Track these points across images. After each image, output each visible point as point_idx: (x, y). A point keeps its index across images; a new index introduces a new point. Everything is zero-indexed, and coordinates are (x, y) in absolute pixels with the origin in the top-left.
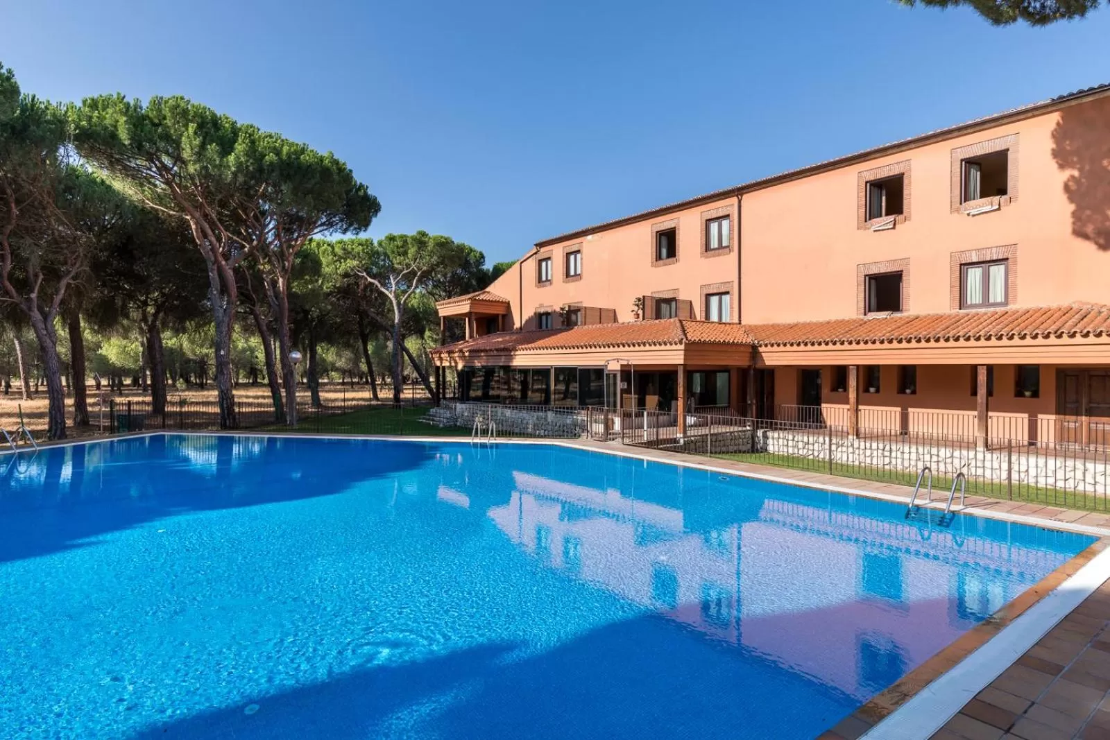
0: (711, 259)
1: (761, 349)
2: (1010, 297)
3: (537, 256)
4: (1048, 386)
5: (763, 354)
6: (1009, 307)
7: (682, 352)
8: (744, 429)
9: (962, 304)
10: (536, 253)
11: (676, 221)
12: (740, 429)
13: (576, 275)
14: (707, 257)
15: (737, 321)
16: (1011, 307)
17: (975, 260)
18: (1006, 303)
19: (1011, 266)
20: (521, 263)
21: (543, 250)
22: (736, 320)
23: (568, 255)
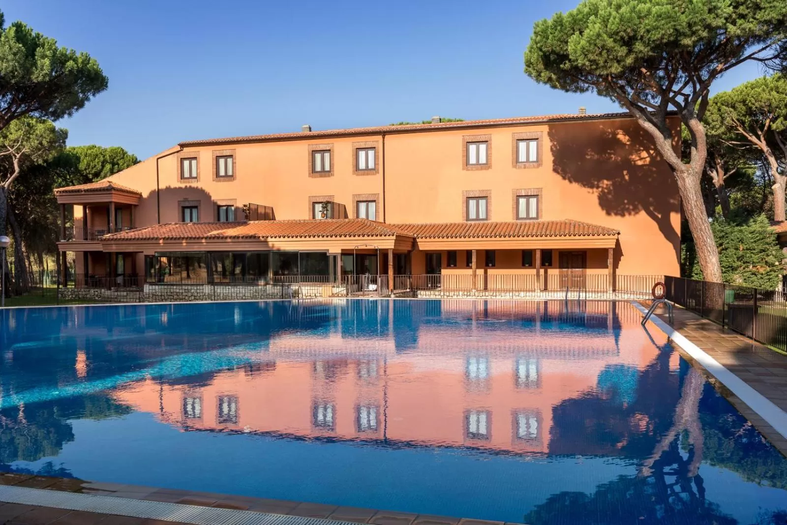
0: (361, 177)
1: (418, 240)
2: (540, 215)
3: (179, 154)
4: (555, 259)
5: (419, 243)
6: (539, 221)
7: (394, 241)
8: (405, 291)
9: (518, 218)
10: (178, 152)
11: (331, 145)
12: (402, 291)
13: (226, 176)
14: (358, 175)
15: (383, 221)
16: (540, 220)
17: (524, 194)
18: (537, 218)
19: (540, 198)
20: (158, 159)
21: (185, 149)
22: (381, 220)
23: (218, 158)
